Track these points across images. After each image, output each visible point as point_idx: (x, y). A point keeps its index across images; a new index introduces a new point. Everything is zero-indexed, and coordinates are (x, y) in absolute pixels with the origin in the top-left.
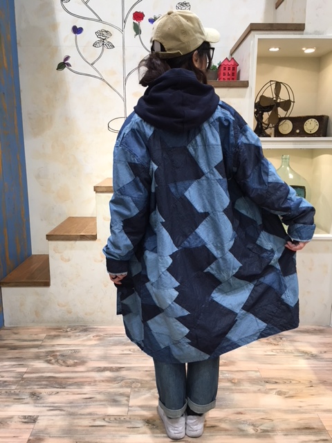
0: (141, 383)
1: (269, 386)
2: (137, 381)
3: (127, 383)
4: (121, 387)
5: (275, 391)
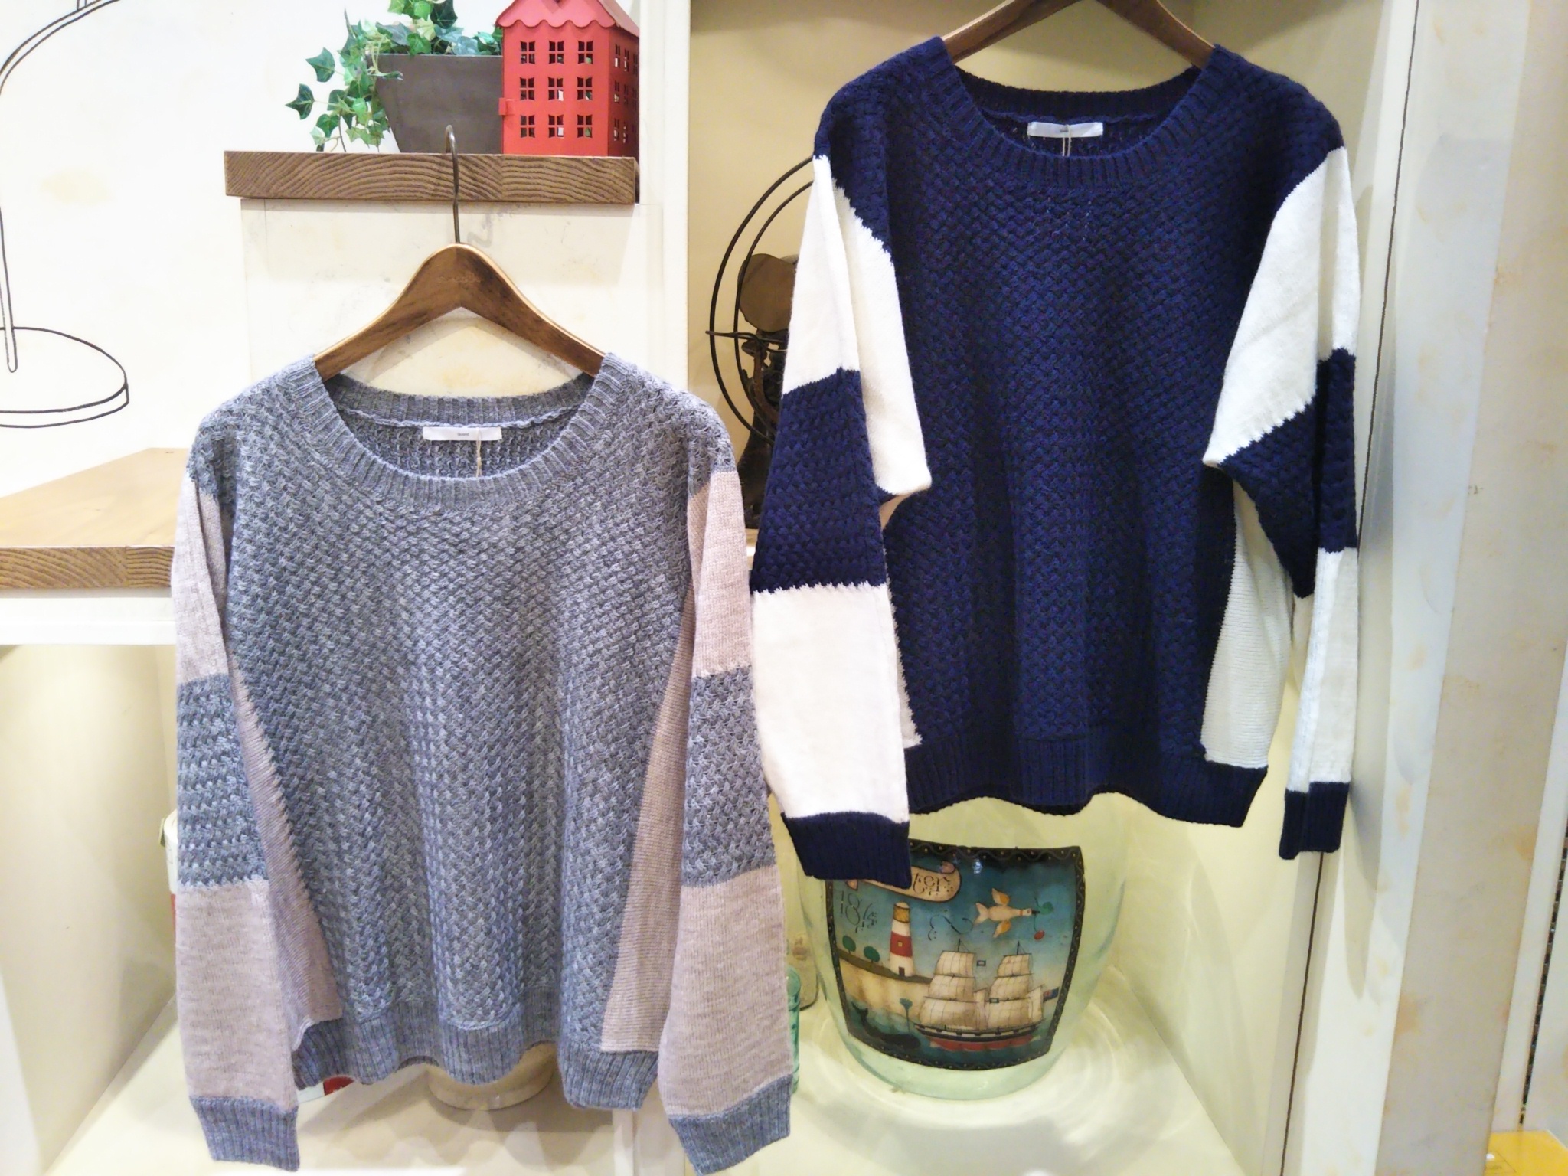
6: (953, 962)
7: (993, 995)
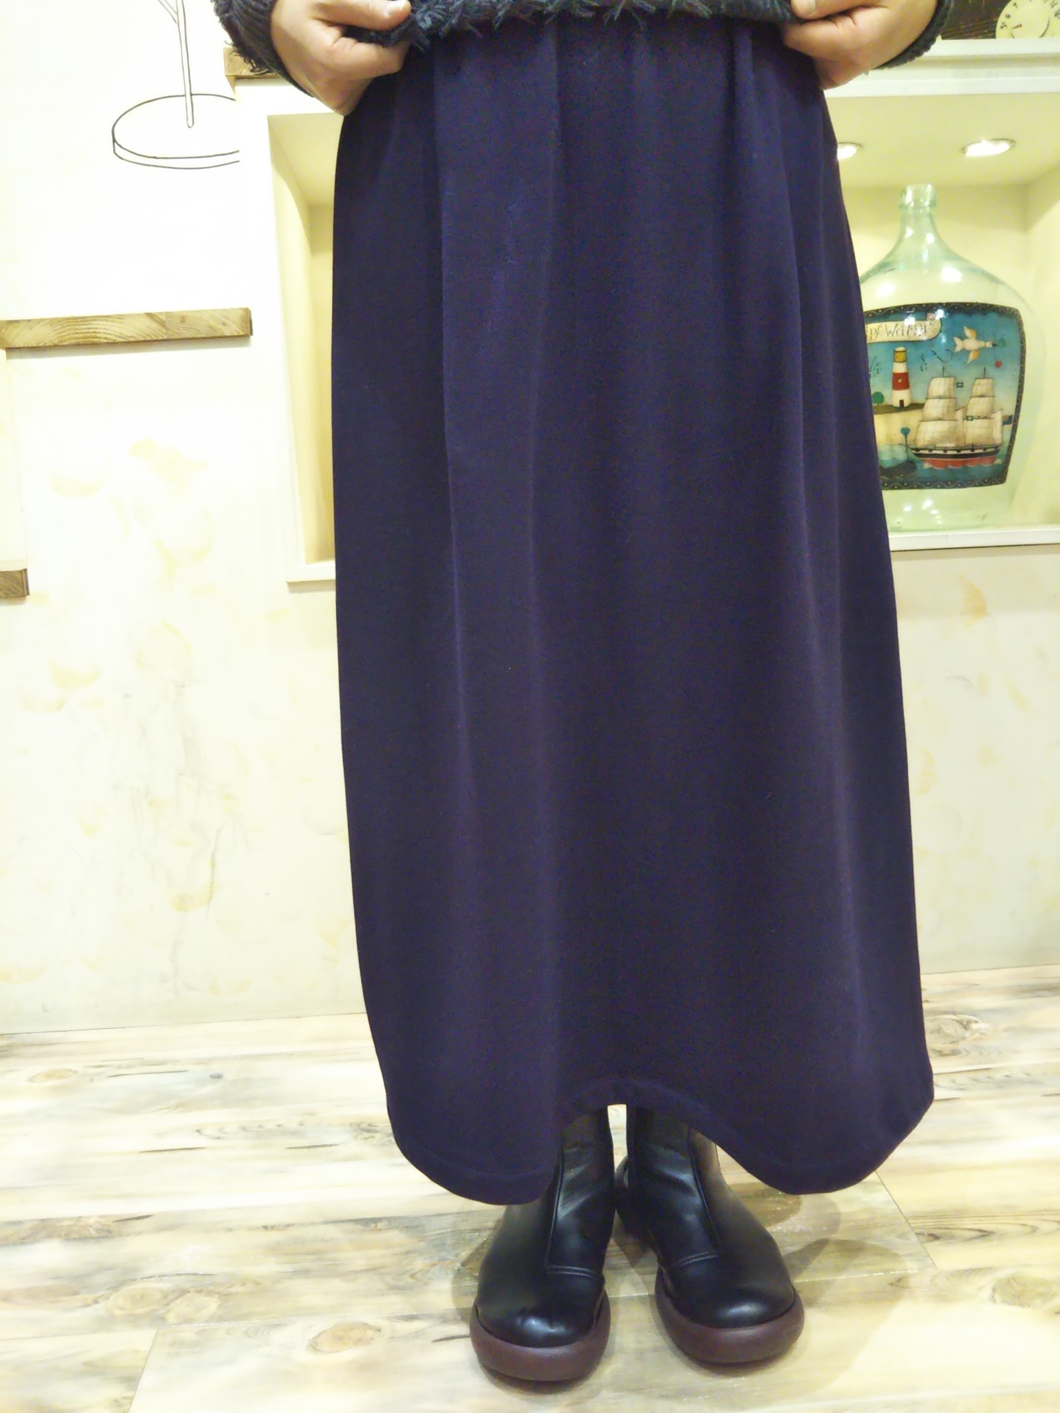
0: (226, 1296)
1: (949, 1257)
2: (202, 1284)
3: (141, 1298)
4: (106, 1323)
5: (987, 1281)
6: (940, 386)
7: (969, 413)
